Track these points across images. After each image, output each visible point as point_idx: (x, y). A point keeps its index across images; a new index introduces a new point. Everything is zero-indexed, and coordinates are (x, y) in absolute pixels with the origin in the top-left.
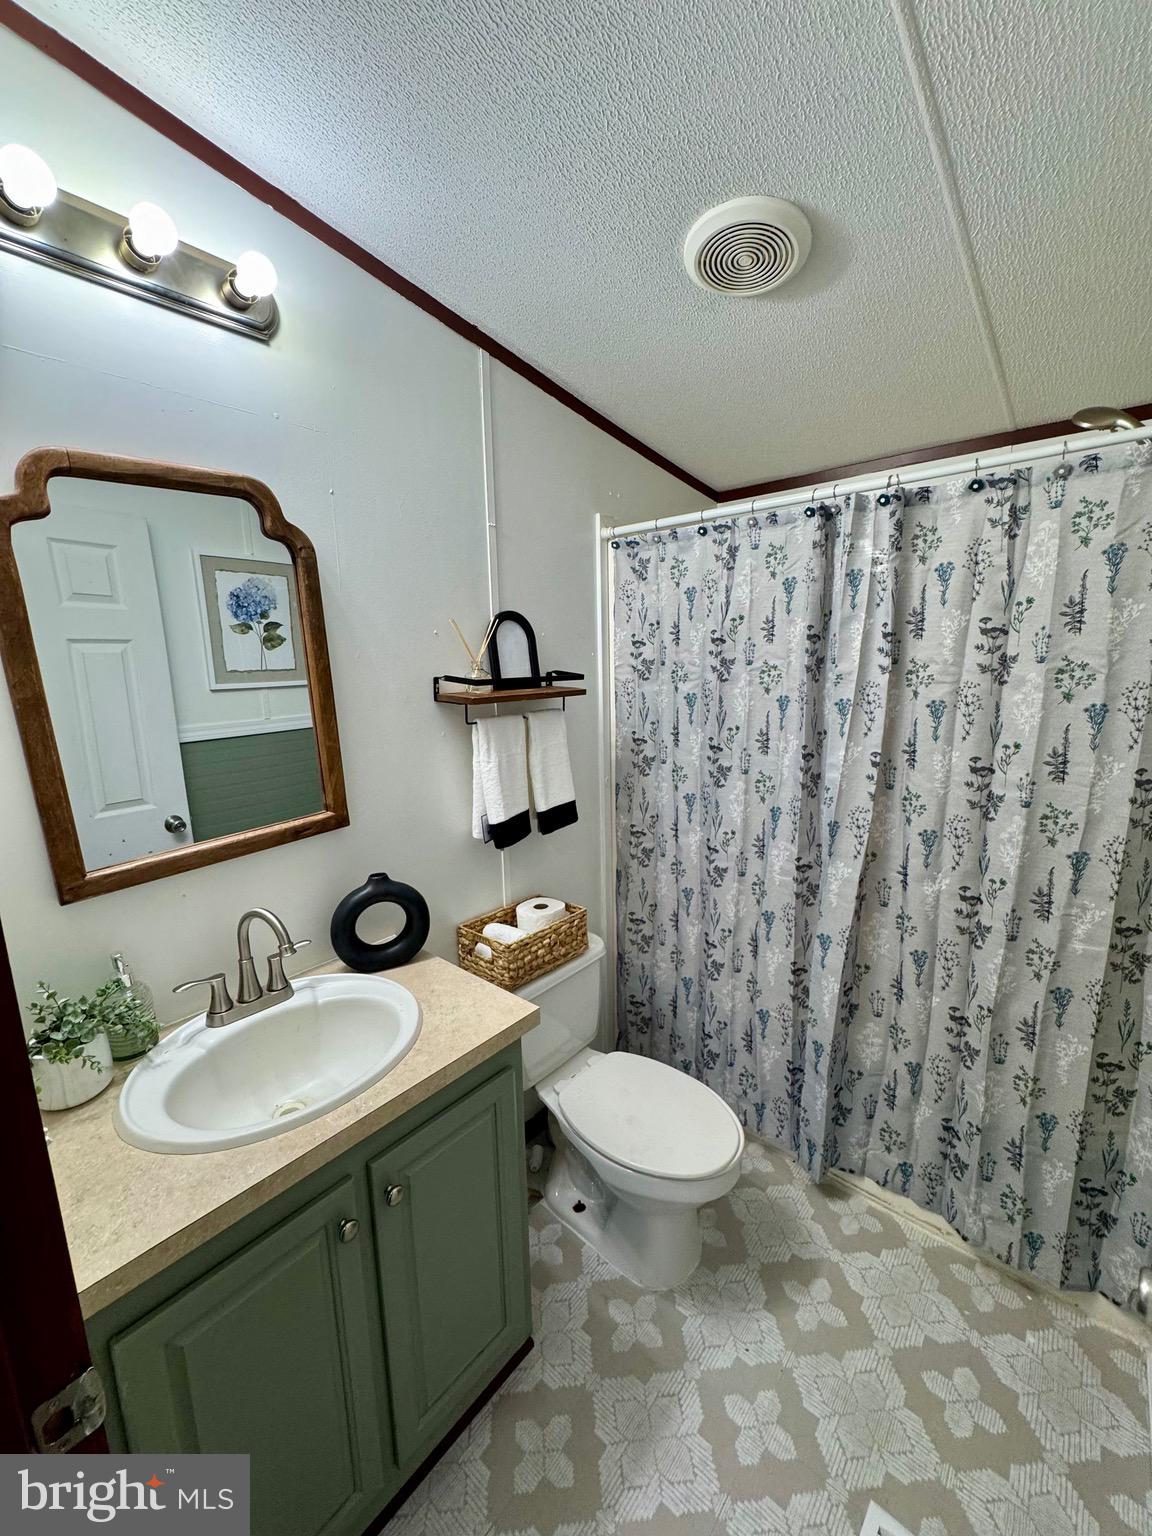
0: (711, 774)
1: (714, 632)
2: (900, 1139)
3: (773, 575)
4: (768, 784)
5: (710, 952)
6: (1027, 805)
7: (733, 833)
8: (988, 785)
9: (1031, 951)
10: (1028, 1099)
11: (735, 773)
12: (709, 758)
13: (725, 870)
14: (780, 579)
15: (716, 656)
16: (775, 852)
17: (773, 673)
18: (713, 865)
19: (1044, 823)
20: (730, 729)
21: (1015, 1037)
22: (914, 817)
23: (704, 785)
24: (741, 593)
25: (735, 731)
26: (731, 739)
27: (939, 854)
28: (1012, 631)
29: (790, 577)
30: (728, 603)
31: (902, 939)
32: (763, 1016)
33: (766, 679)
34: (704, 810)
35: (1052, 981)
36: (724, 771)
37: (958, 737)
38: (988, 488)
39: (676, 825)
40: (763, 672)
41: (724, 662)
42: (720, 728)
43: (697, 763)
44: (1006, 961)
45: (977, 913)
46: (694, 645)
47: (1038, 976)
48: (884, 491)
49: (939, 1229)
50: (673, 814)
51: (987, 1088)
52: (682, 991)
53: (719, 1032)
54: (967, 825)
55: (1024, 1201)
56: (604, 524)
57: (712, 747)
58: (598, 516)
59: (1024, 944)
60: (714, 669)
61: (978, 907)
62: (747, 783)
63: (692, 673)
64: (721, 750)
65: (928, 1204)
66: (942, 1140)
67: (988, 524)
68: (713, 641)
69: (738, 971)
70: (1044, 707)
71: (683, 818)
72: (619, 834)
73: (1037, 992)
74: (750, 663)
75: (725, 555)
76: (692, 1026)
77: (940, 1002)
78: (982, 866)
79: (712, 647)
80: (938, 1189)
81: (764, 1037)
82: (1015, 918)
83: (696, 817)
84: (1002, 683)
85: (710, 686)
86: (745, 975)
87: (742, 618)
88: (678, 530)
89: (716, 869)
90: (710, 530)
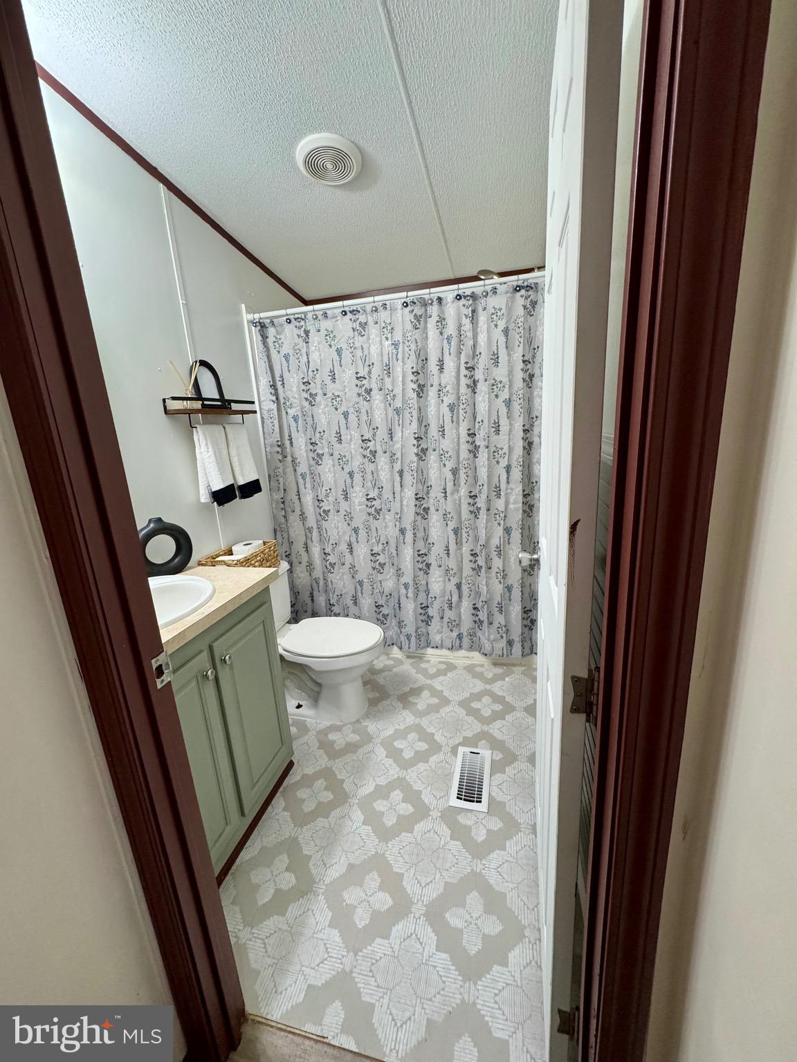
0: (313, 458)
1: (303, 378)
2: (456, 623)
3: (330, 346)
4: (344, 460)
5: (328, 558)
6: (487, 447)
7: (330, 489)
8: (474, 442)
9: (496, 514)
10: (502, 581)
11: (326, 457)
12: (311, 450)
13: (329, 511)
14: (334, 348)
15: (307, 392)
16: (355, 495)
17: (338, 399)
18: (322, 510)
19: (494, 454)
20: (320, 432)
21: (494, 555)
22: (447, 463)
23: (310, 466)
24: (315, 356)
25: (323, 433)
26: (321, 438)
27: (459, 479)
28: (476, 369)
29: (339, 347)
30: (309, 362)
31: (447, 524)
32: (361, 583)
33: (335, 403)
34: (312, 480)
35: (504, 525)
36: (320, 456)
37: (461, 421)
38: (463, 299)
39: (298, 492)
40: (333, 399)
41: (311, 395)
42: (315, 432)
43: (305, 455)
44: (488, 521)
45: (476, 503)
46: (293, 387)
47: (499, 524)
48: (405, 300)
49: (468, 657)
50: (296, 487)
51: (486, 582)
52: (315, 585)
53: (338, 601)
54: (469, 462)
55: (505, 626)
56: (248, 312)
57: (312, 444)
58: (243, 306)
59: (493, 511)
60: (306, 399)
61: (476, 500)
62: (333, 461)
63: (295, 403)
64: (317, 444)
65: (471, 648)
66: (473, 615)
67: (464, 317)
68: (304, 383)
69: (344, 564)
70: (489, 401)
71: (302, 487)
72: (274, 506)
73: (499, 531)
74: (325, 395)
75: (303, 335)
76: (323, 604)
77: (466, 549)
78: (476, 479)
79: (303, 387)
80: (474, 639)
81: (362, 594)
82: (489, 501)
83: (308, 485)
84: (475, 393)
85: (306, 409)
86: (347, 566)
87: (317, 370)
88: (274, 320)
89: (324, 511)
90: (293, 320)
